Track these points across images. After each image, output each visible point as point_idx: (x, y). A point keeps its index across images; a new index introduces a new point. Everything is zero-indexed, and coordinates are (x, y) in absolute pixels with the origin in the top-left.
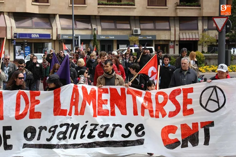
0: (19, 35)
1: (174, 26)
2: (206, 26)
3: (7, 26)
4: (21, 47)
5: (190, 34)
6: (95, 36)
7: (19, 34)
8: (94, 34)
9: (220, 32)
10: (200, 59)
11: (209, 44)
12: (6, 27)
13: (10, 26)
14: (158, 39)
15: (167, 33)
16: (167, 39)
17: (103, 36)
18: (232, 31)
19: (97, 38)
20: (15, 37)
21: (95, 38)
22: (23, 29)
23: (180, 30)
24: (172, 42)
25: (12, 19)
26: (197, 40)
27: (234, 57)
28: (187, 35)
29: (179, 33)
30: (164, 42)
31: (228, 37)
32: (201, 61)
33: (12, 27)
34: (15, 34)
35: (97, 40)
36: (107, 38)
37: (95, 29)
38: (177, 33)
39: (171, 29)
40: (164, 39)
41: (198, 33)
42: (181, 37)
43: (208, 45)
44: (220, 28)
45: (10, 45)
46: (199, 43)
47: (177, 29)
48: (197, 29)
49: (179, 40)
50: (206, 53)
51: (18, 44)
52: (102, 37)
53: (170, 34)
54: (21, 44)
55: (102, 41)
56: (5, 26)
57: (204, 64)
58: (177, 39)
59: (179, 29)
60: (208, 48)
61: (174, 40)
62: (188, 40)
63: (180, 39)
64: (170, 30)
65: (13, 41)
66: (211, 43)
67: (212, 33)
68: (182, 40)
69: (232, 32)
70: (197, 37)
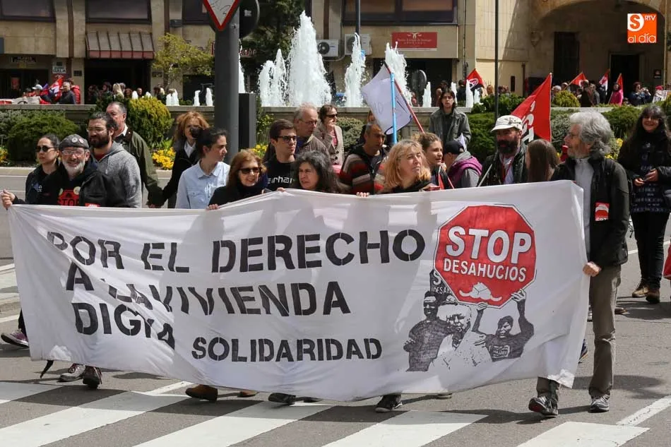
1: (66, 8)
2: (176, 9)
5: (124, 37)
9: (222, 33)
10: (155, 124)
11: (188, 73)
14: (12, 52)
15: (43, 30)
16: (42, 52)
18: (262, 28)
23: (87, 23)
24: (59, 64)
26: (148, 56)
27: (268, 118)
28: (114, 39)
29: (86, 33)
30: (33, 62)
31: (252, 50)
32: (160, 128)
38: (80, 29)
39: (58, 17)
40: (32, 52)
41: (151, 34)
42: (93, 46)
43: (184, 76)
44: (221, 18)
46: (155, 66)
47: (79, 17)
48: (148, 21)
49: (84, 56)
53: (52, 36)
57: (171, 141)
58: (79, 51)
59: (84, 18)
60: (184, 87)
61: (68, 56)
62: (114, 56)
63: (87, 51)
64: (52, 20)
66: (195, 69)
67: (197, 36)
68: (96, 55)
69: (263, 33)
70: (148, 47)
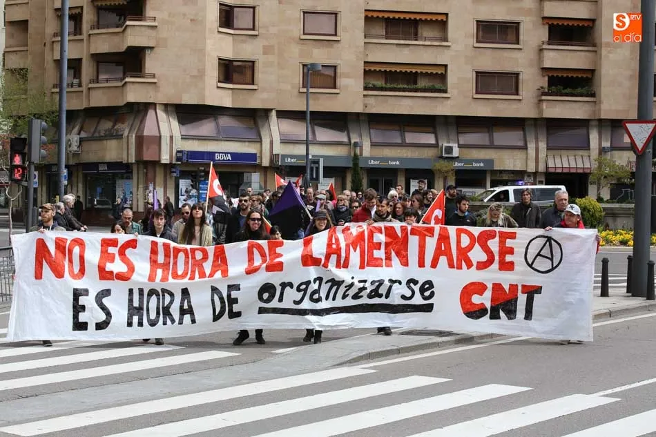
0: (187, 154)
1: (534, 141)
2: (607, 141)
3: (162, 134)
4: (190, 181)
5: (572, 158)
6: (356, 158)
7: (188, 152)
8: (355, 155)
9: (640, 156)
10: (592, 216)
11: (613, 182)
12: (160, 137)
13: (168, 135)
14: (498, 169)
15: (519, 155)
16: (518, 168)
17: (375, 159)
19: (361, 164)
20: (178, 159)
21: (356, 164)
22: (197, 141)
23: (547, 149)
24: (529, 176)
25: (174, 118)
26: (588, 171)
28: (565, 159)
29: (547, 156)
30: (512, 175)
32: (596, 219)
33: (171, 137)
34: (178, 152)
35: (361, 168)
36: (384, 165)
37: (356, 144)
38: (542, 155)
39: (529, 146)
40: (511, 168)
41: (589, 156)
42: (551, 164)
43: (611, 184)
44: (640, 145)
45: (168, 176)
46: (591, 178)
47: (543, 145)
48: (587, 147)
49: (545, 171)
50: (607, 202)
51: (184, 175)
52: (373, 162)
53: (525, 158)
54: (192, 176)
55: (372, 171)
56: (158, 135)
57: (602, 227)
58: (542, 168)
59: (545, 146)
60: (611, 191)
61: (534, 171)
62: (565, 171)
63: (547, 168)
64: (525, 148)
65: (174, 168)
66: (619, 179)
67: (621, 158)
68: (553, 170)
70: (587, 165)
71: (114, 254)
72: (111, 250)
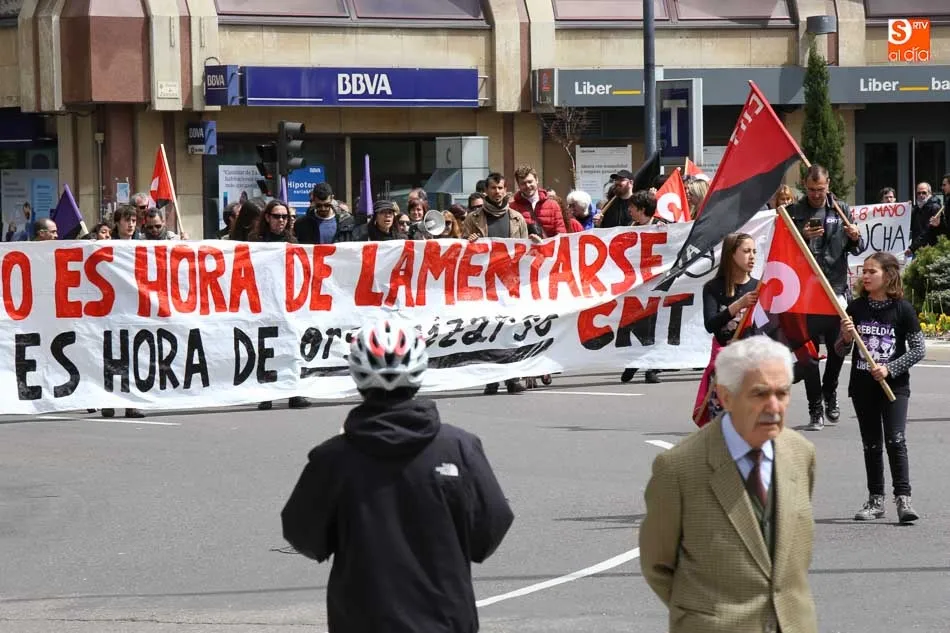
6: (815, 75)
8: (813, 60)
17: (882, 74)
19: (835, 94)
21: (816, 97)
35: (835, 106)
36: (914, 92)
37: (815, 24)
52: (875, 86)
55: (870, 115)
71: (77, 274)
72: (72, 266)
